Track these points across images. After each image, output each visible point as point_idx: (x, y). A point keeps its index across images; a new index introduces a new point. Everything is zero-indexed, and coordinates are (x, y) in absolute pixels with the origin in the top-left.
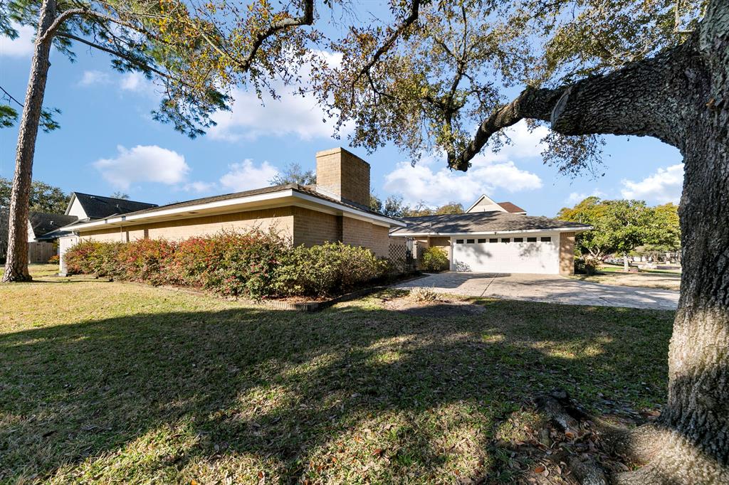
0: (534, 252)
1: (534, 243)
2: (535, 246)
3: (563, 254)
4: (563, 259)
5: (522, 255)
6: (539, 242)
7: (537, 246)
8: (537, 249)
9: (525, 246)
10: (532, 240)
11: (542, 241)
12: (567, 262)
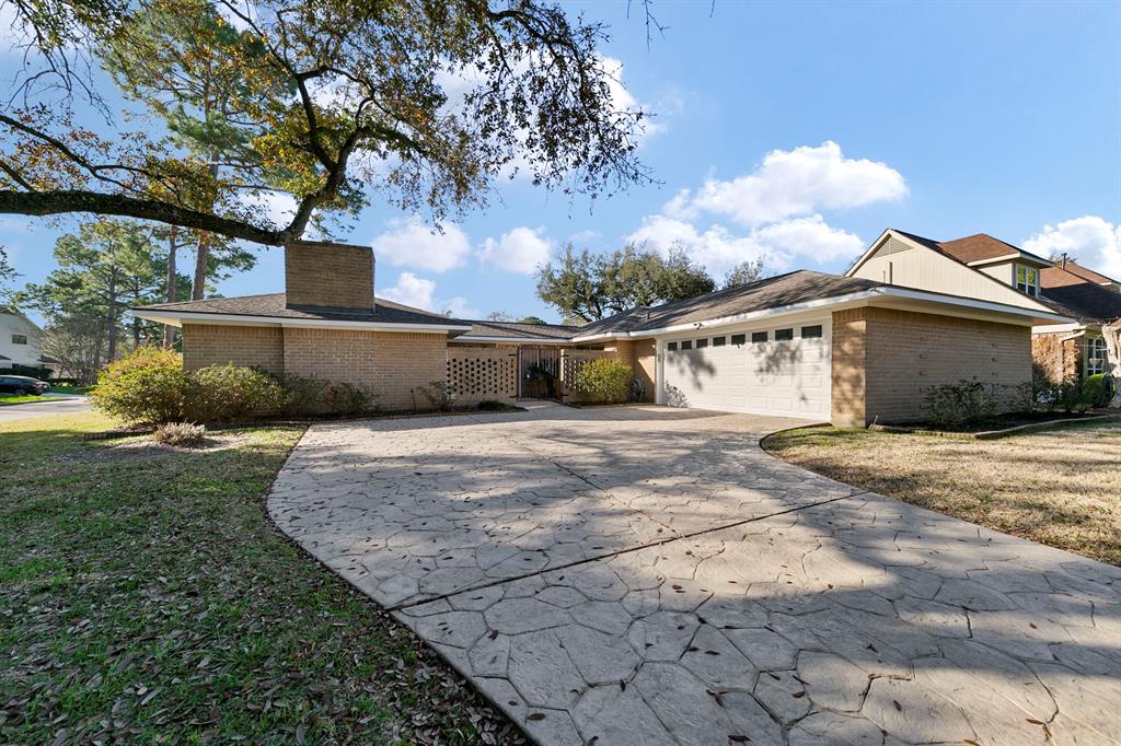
0: (786, 364)
1: (786, 342)
2: (788, 349)
3: (838, 367)
4: (836, 380)
5: (761, 370)
6: (797, 339)
7: (793, 348)
8: (793, 357)
9: (769, 349)
10: (786, 334)
11: (804, 336)
12: (846, 387)
